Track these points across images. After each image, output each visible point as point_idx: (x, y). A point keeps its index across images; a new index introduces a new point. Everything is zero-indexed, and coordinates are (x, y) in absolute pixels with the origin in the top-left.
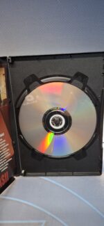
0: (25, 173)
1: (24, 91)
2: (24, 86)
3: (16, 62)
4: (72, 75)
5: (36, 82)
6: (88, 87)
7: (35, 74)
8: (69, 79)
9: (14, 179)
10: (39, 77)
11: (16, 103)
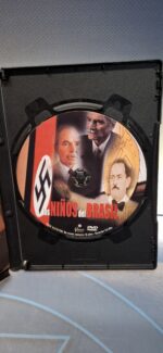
0: (28, 264)
1: (25, 126)
2: (26, 118)
3: (12, 77)
4: (105, 100)
5: (46, 111)
6: (131, 119)
7: (44, 97)
8: (100, 106)
9: (9, 275)
10: (51, 103)
11: (13, 147)
